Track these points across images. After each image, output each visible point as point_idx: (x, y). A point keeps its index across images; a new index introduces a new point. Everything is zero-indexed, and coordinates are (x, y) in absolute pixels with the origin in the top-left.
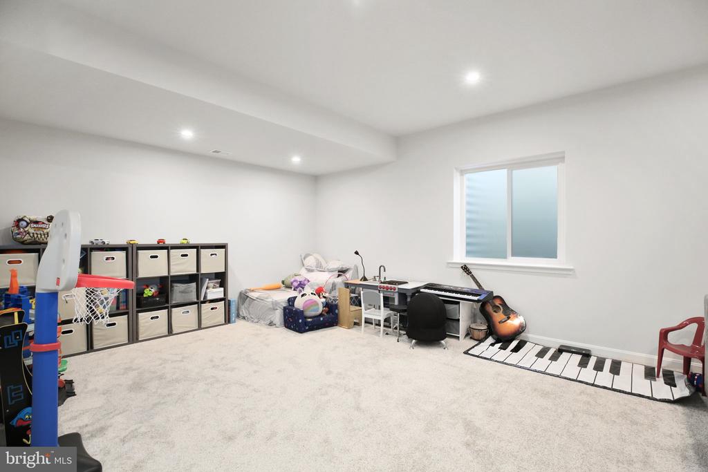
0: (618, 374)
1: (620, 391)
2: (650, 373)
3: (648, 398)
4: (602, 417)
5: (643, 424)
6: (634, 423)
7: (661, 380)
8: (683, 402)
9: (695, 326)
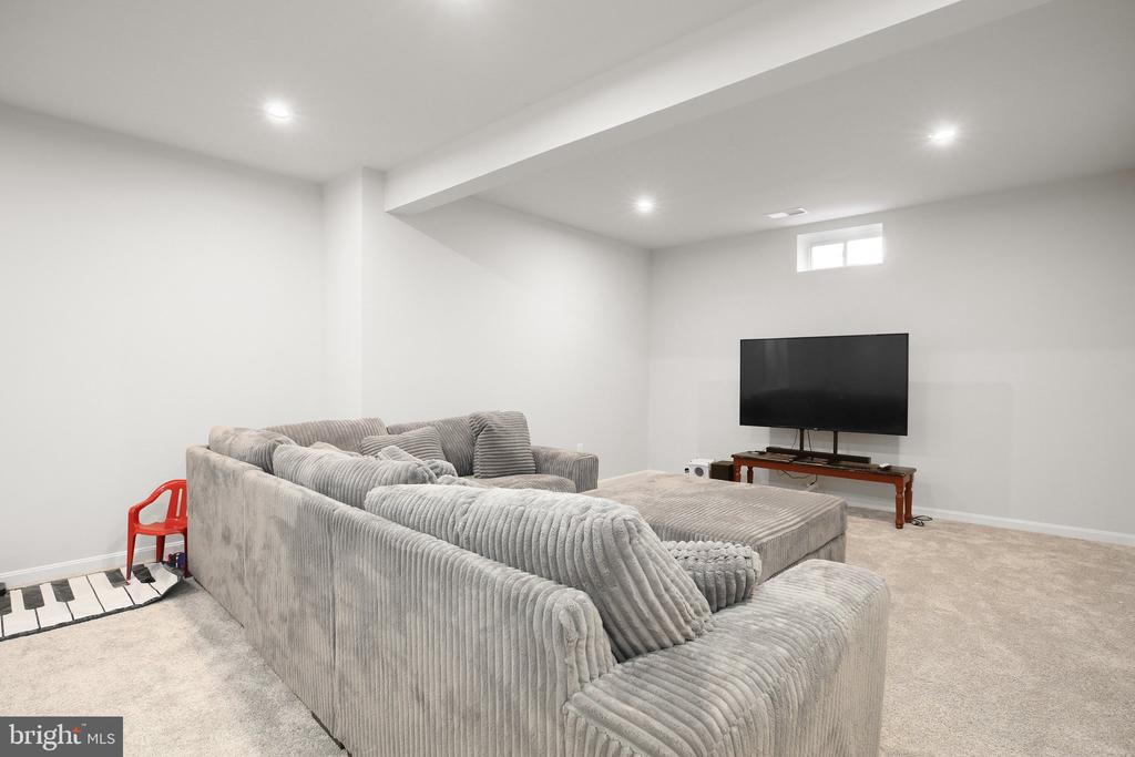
0: (72, 598)
1: (88, 619)
2: (115, 578)
3: (130, 608)
4: (80, 664)
5: (139, 641)
6: (127, 646)
7: (134, 580)
8: (171, 593)
9: (169, 493)
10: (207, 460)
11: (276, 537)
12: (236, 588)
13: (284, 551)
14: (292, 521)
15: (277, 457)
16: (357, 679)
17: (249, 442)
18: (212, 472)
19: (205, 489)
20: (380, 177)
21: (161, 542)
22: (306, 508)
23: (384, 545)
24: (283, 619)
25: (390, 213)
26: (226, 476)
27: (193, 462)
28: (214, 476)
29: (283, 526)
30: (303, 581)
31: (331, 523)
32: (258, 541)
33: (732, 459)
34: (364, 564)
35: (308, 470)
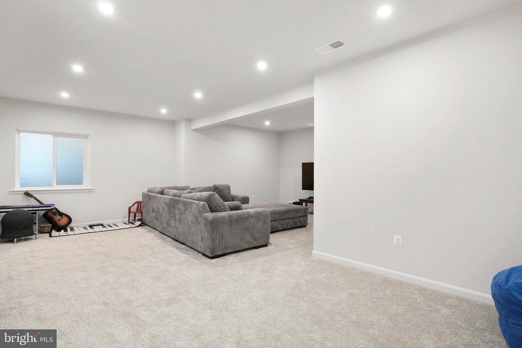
0: (118, 226)
1: (123, 229)
2: (125, 224)
3: (131, 228)
7: (130, 224)
8: (140, 226)
9: (136, 204)
10: (148, 194)
11: (165, 206)
12: (155, 222)
13: (166, 209)
14: (168, 202)
15: (165, 191)
16: (179, 226)
17: (158, 190)
18: (149, 197)
19: (147, 201)
20: (189, 120)
21: (135, 215)
22: (171, 199)
23: (183, 202)
24: (166, 222)
25: (193, 130)
26: (153, 197)
27: (144, 195)
28: (150, 197)
29: (166, 204)
30: (170, 213)
31: (175, 201)
32: (161, 208)
33: (299, 201)
34: (180, 206)
35: (171, 193)
